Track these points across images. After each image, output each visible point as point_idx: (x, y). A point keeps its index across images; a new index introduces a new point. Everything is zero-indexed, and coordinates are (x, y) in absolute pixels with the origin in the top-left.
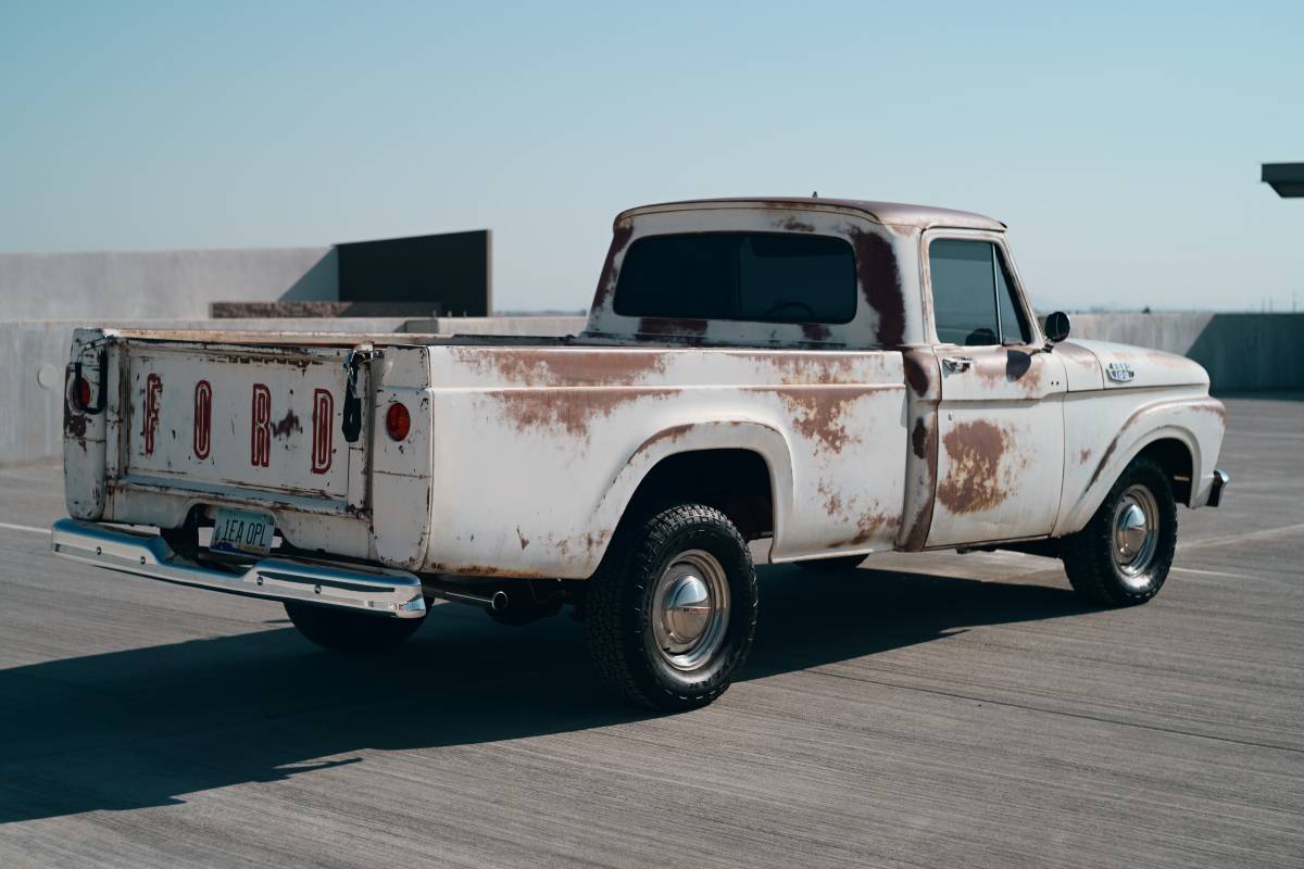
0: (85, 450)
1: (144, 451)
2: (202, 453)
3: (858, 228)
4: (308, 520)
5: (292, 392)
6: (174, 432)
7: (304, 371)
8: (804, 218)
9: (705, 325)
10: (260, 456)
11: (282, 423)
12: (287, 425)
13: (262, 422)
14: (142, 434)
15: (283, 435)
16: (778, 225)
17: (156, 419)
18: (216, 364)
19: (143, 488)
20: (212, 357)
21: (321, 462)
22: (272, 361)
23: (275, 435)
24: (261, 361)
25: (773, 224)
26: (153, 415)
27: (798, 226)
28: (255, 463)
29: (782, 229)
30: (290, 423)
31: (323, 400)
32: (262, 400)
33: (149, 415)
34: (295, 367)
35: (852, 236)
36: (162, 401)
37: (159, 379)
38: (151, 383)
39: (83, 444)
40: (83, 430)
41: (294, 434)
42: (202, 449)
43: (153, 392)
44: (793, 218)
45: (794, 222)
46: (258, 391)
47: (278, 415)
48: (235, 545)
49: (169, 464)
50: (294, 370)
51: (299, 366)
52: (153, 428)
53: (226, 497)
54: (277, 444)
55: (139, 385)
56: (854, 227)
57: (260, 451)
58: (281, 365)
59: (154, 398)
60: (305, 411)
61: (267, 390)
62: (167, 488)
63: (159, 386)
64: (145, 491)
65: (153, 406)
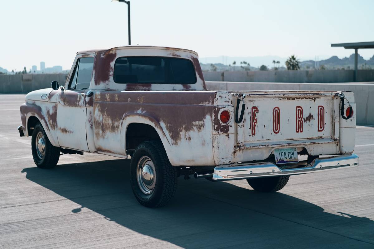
0: (229, 138)
1: (251, 134)
2: (277, 132)
3: (193, 56)
4: (316, 146)
5: (310, 108)
6: (265, 126)
7: (315, 101)
8: (177, 53)
9: (150, 86)
10: (299, 129)
11: (307, 118)
12: (309, 118)
13: (299, 118)
14: (249, 128)
15: (308, 121)
16: (170, 55)
17: (256, 122)
18: (282, 101)
19: (257, 147)
20: (280, 98)
21: (321, 128)
22: (304, 98)
23: (305, 122)
24: (299, 98)
25: (168, 54)
26: (255, 121)
27: (175, 55)
28: (297, 132)
29: (171, 56)
30: (310, 117)
31: (321, 109)
32: (300, 111)
33: (253, 121)
34: (312, 100)
35: (192, 59)
36: (258, 116)
37: (257, 108)
38: (253, 110)
39: (228, 136)
40: (228, 130)
41: (312, 120)
42: (276, 130)
43: (254, 113)
44: (174, 53)
45: (174, 54)
46: (298, 109)
47: (305, 115)
48: (285, 160)
49: (263, 137)
50: (311, 100)
51: (313, 99)
52: (255, 126)
53: (292, 144)
54: (305, 125)
55: (248, 111)
56: (192, 56)
57: (299, 128)
58: (307, 100)
59: (255, 115)
60: (315, 113)
61: (301, 108)
62: (268, 145)
63: (257, 111)
64: (258, 148)
65: (254, 118)
